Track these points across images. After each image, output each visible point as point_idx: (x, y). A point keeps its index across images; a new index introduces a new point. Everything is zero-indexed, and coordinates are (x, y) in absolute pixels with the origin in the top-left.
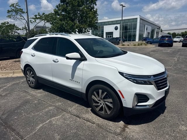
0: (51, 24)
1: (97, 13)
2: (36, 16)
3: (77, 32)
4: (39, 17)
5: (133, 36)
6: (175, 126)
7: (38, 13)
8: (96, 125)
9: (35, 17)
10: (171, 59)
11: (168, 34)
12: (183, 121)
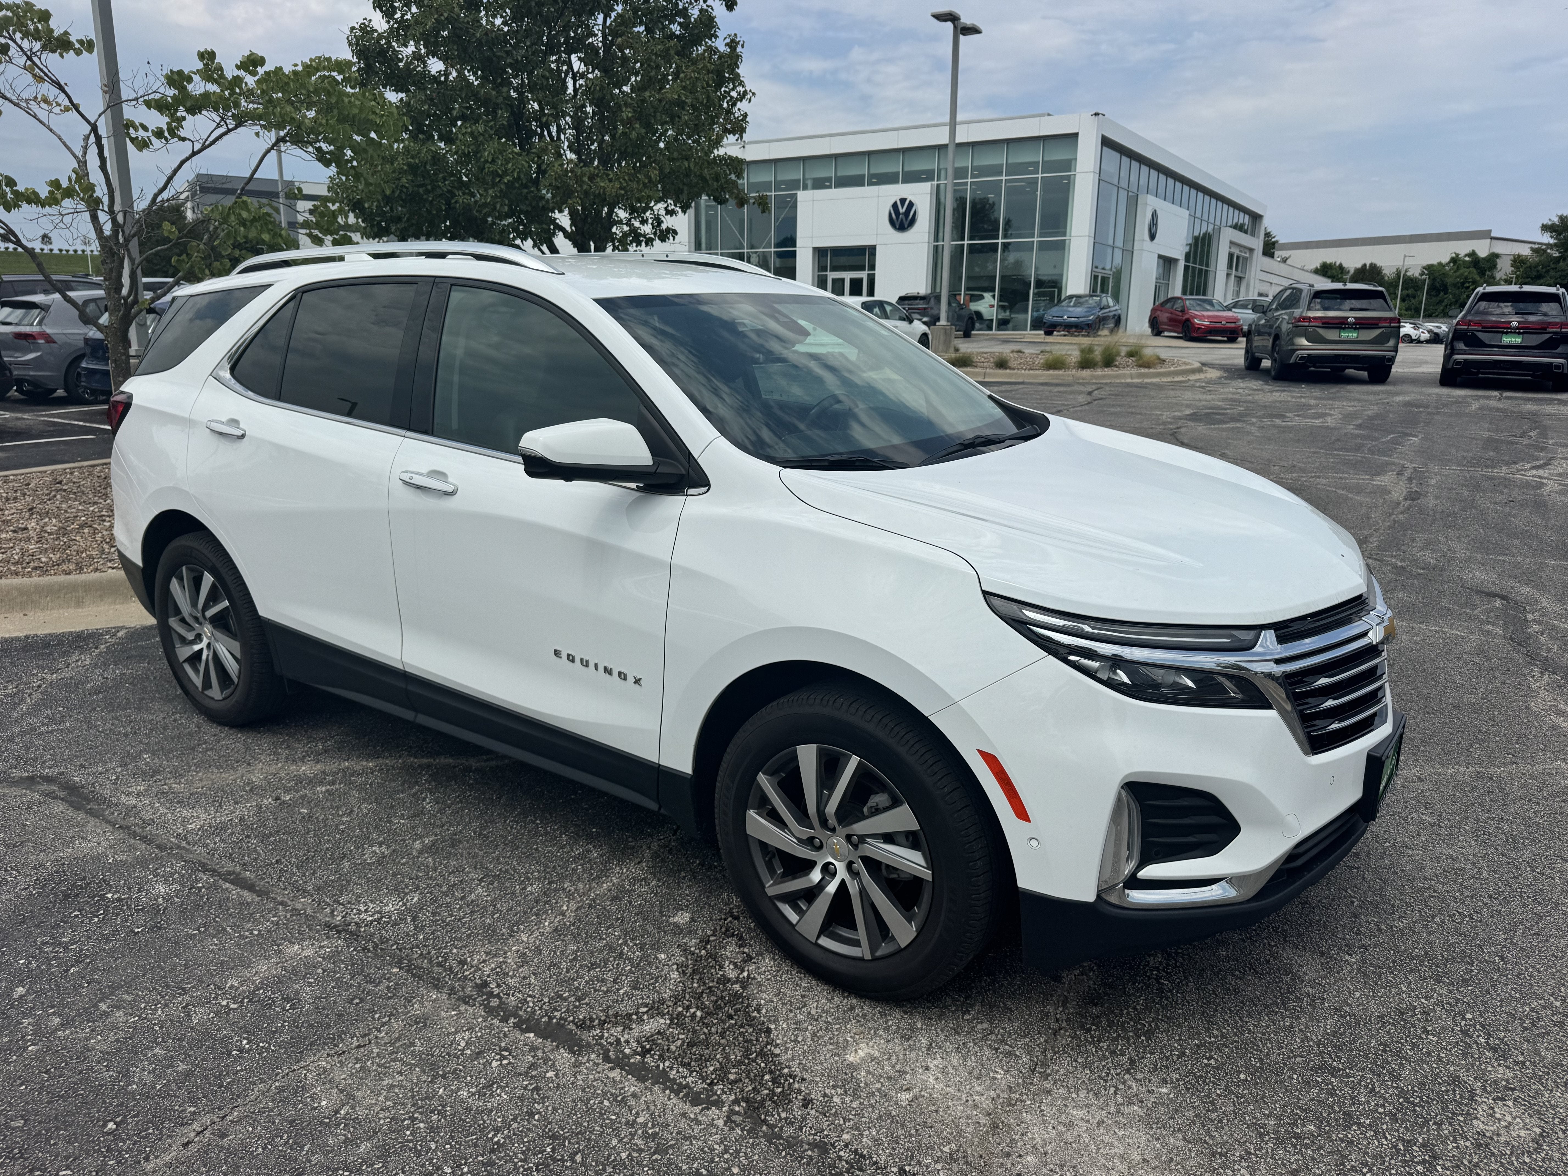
0: (323, 159)
1: (736, 80)
2: (178, 79)
3: (560, 240)
4: (206, 95)
5: (1039, 283)
6: (1436, 1107)
7: (201, 56)
8: (729, 1120)
9: (171, 92)
10: (1360, 490)
11: (1316, 271)
12: (1501, 1053)
